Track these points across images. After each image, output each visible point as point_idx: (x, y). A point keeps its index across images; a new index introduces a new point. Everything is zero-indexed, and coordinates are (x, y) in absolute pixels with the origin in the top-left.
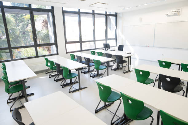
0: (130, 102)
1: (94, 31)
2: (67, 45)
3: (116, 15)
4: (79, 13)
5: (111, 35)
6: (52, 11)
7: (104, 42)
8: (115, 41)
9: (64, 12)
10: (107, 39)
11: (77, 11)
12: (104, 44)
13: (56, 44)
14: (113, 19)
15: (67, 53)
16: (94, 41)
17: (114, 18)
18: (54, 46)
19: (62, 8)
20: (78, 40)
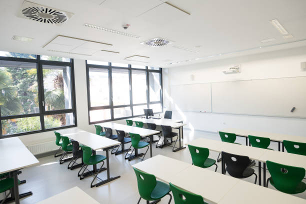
0: (184, 198)
1: (131, 92)
2: (90, 112)
3: (160, 71)
4: (110, 68)
5: (155, 96)
6: (71, 64)
7: (146, 107)
8: (160, 105)
9: (88, 67)
10: (149, 103)
11: (107, 64)
12: (145, 110)
13: (74, 110)
14: (156, 76)
15: (90, 123)
16: (131, 106)
17: (158, 74)
18: (71, 115)
19: (86, 61)
20: (108, 104)
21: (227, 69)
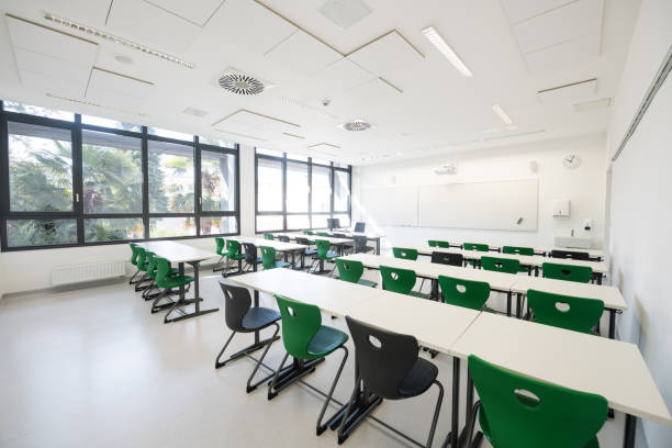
1: (310, 195)
2: (258, 217)
3: (349, 170)
4: (284, 161)
5: (341, 205)
6: (236, 152)
7: (329, 217)
8: (347, 216)
9: (257, 157)
10: (332, 211)
11: (281, 156)
12: (329, 220)
13: (237, 214)
14: (342, 177)
15: (257, 233)
16: (310, 214)
17: (346, 174)
18: (232, 219)
19: (255, 148)
20: (281, 210)
21: (441, 168)
